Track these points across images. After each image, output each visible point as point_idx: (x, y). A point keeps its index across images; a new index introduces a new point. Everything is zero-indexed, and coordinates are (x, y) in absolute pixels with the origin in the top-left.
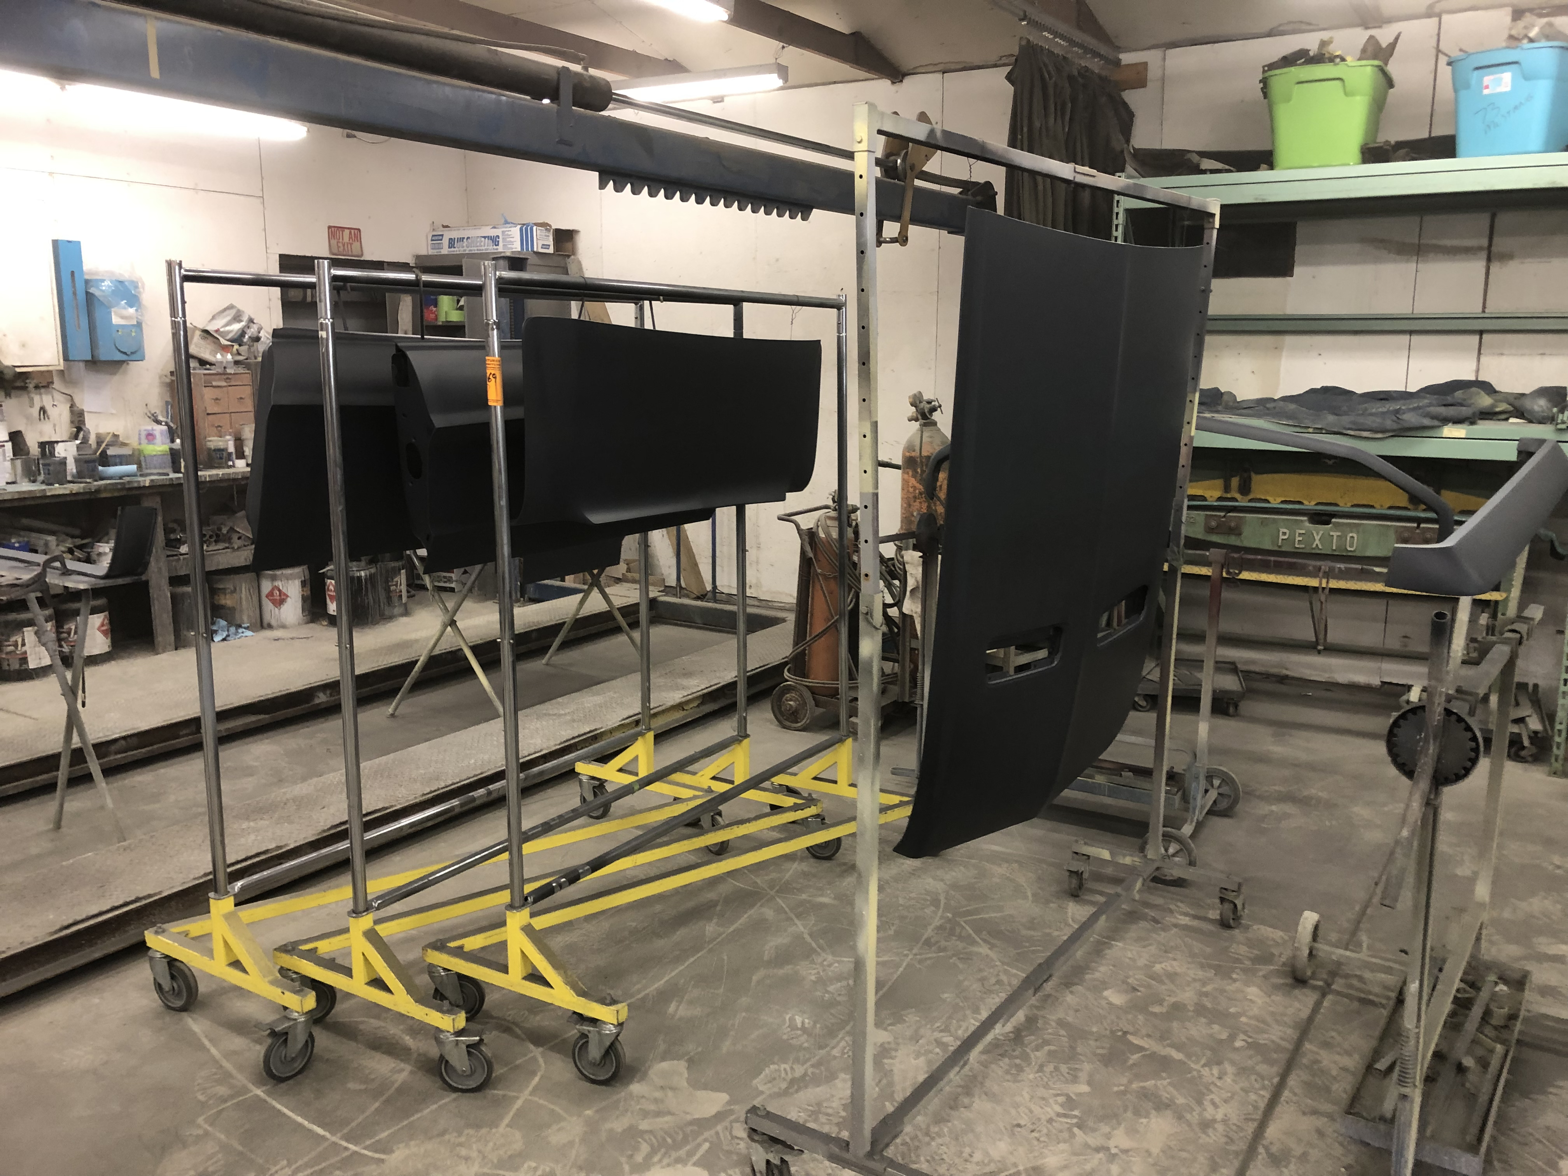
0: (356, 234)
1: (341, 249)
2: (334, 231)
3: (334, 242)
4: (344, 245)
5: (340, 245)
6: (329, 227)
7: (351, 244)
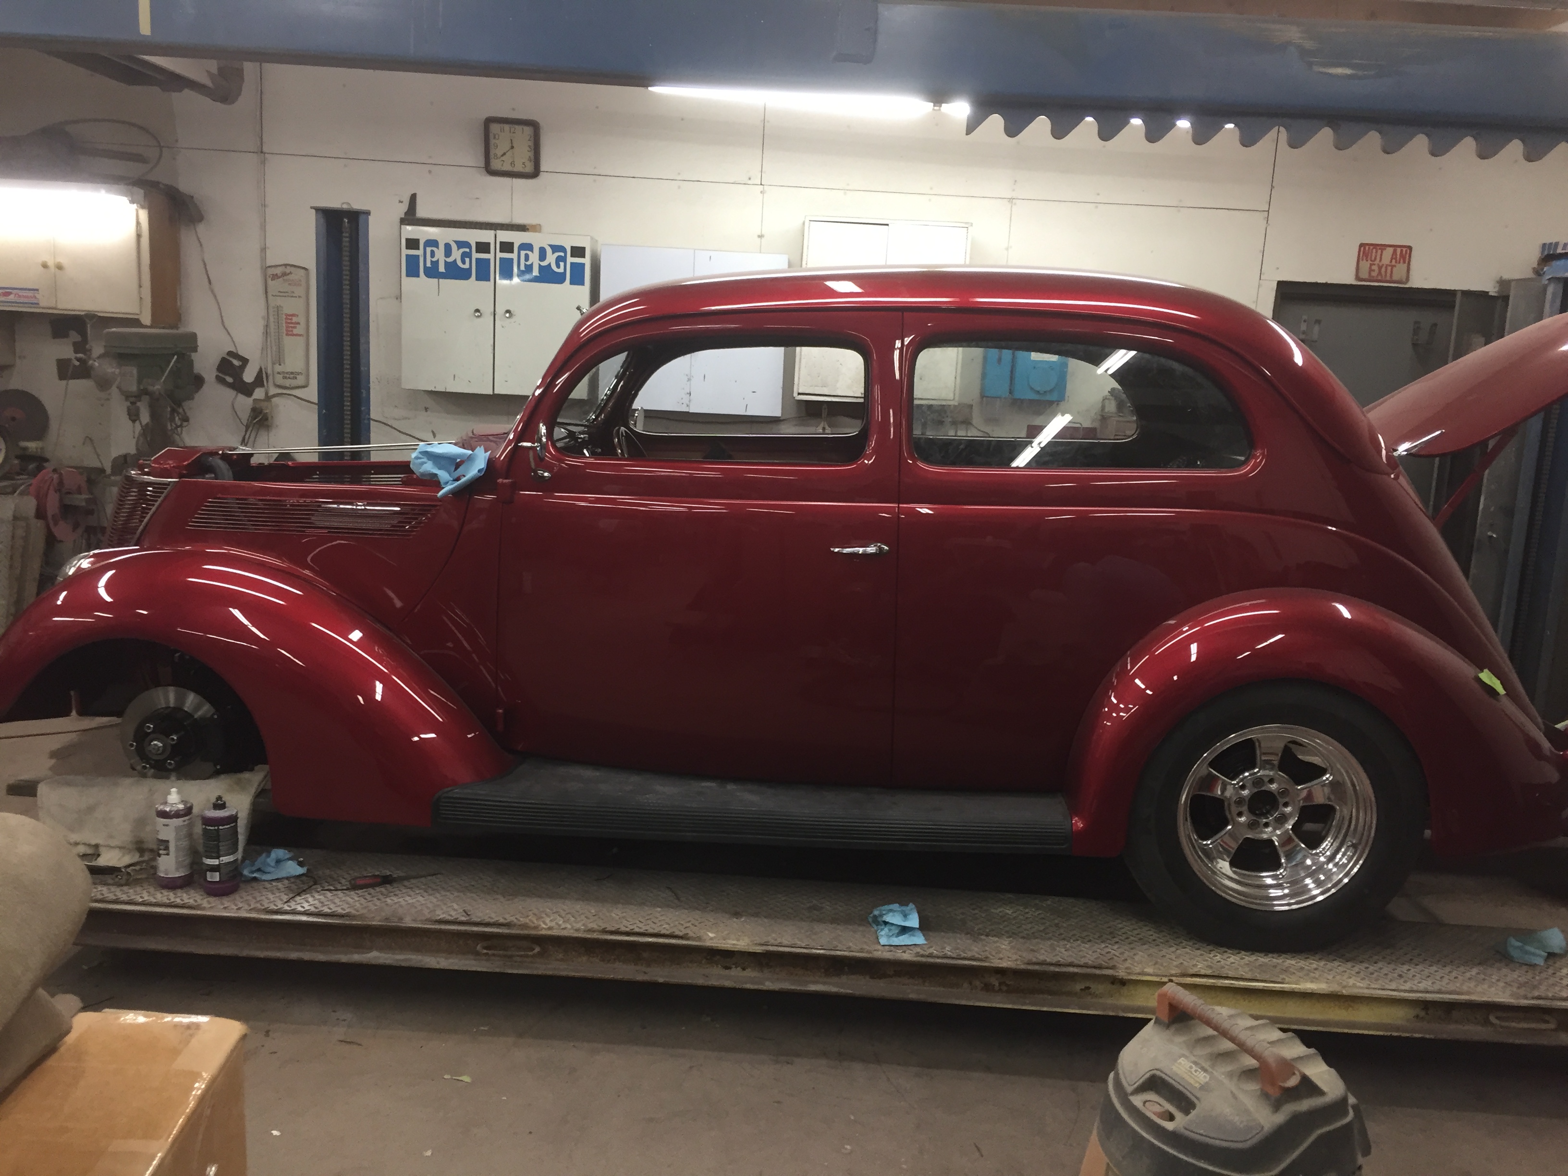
0: (1404, 253)
1: (1374, 274)
2: (1366, 250)
3: (1365, 265)
4: (1380, 268)
5: (1375, 267)
6: (1362, 245)
7: (1393, 267)
